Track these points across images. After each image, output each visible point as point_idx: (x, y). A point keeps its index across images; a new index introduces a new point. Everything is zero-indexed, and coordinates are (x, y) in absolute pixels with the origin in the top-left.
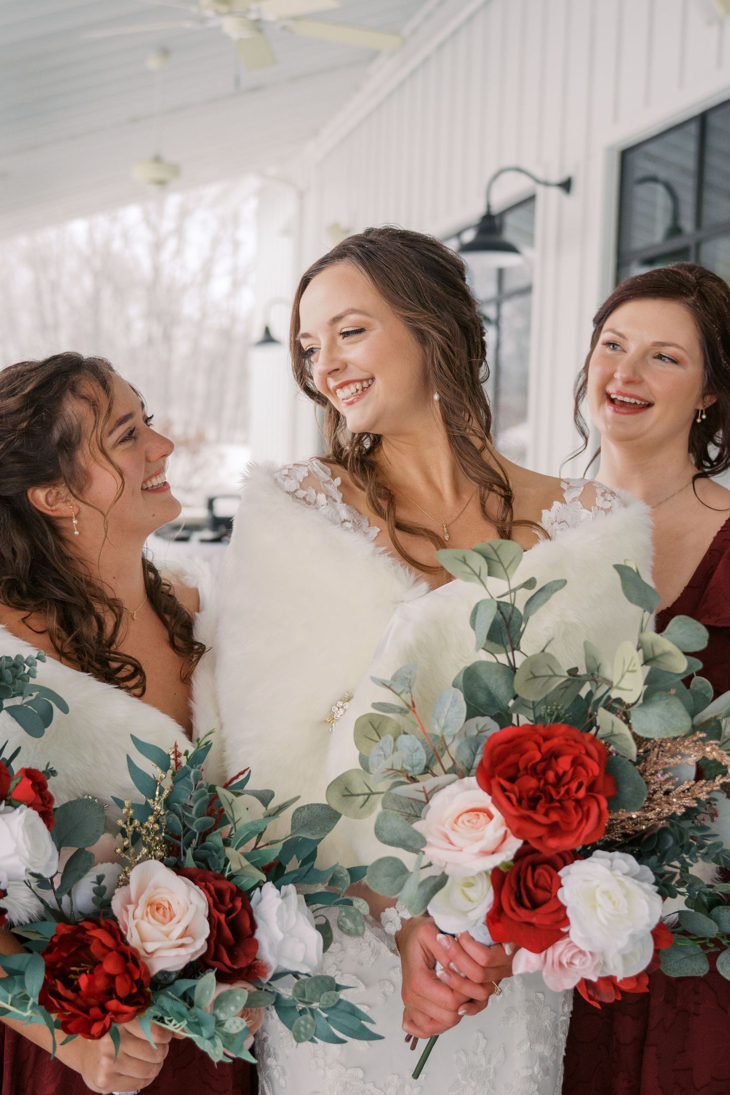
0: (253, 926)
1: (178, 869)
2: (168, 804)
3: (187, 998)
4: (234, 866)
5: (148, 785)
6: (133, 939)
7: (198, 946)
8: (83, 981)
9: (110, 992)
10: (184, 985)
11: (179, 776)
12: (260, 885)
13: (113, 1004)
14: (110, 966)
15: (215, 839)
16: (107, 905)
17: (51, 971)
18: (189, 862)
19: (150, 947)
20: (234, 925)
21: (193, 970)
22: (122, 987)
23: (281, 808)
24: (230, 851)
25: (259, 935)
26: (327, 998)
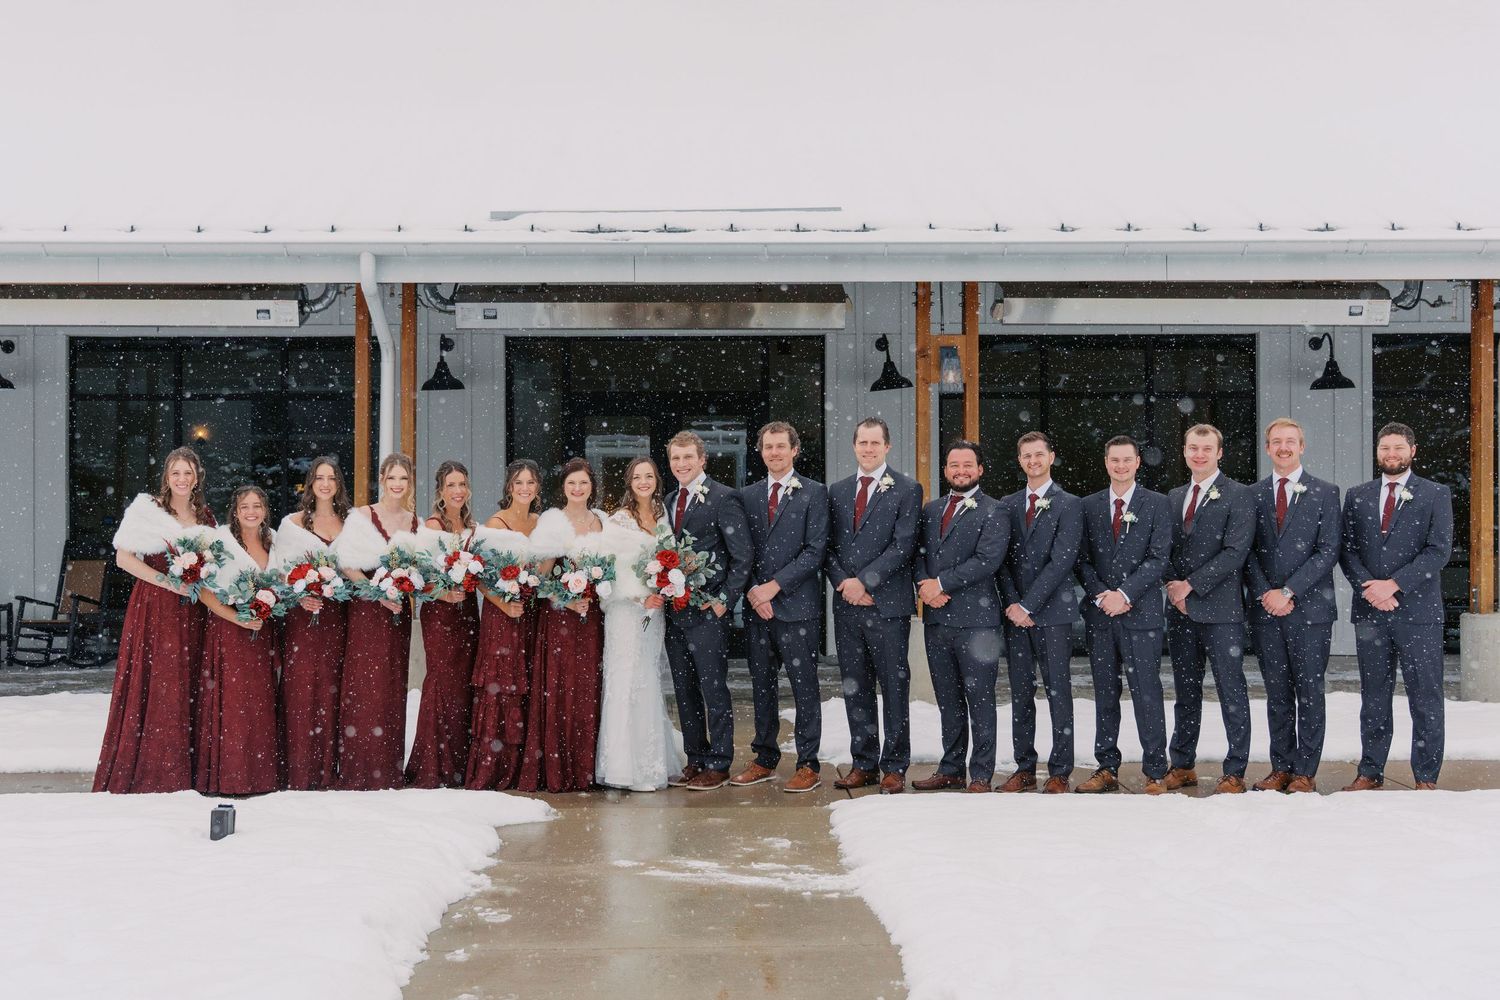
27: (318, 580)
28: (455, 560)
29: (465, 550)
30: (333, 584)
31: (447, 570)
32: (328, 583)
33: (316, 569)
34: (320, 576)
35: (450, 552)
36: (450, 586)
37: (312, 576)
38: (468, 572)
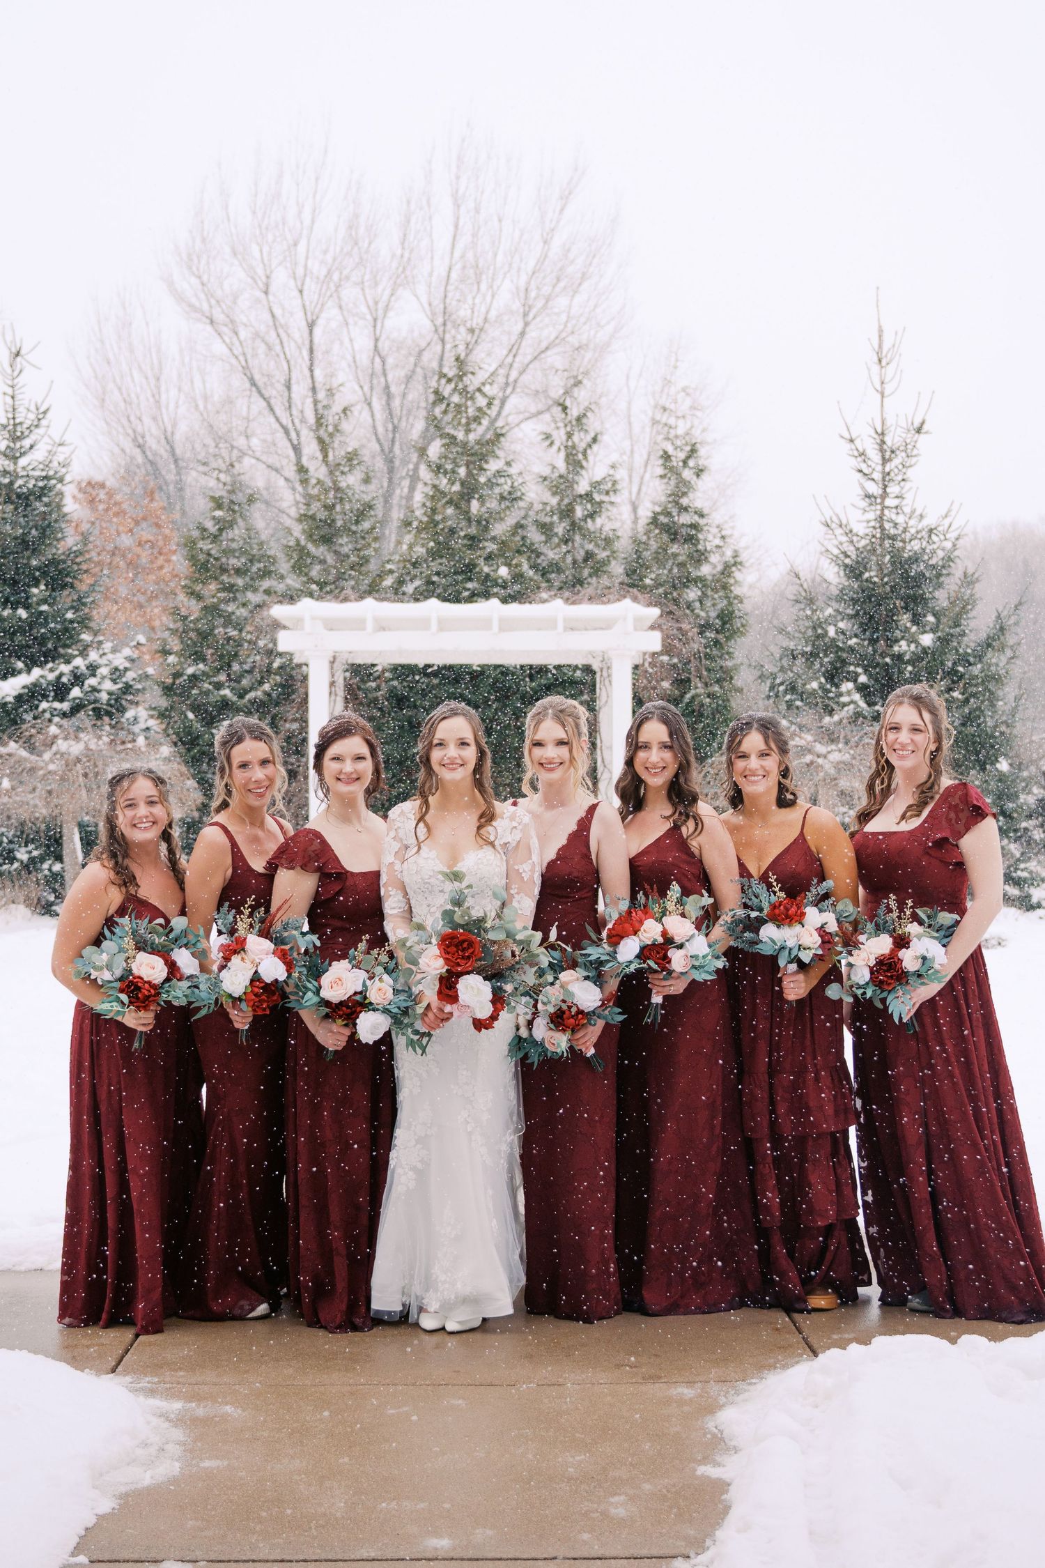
34: (664, 934)
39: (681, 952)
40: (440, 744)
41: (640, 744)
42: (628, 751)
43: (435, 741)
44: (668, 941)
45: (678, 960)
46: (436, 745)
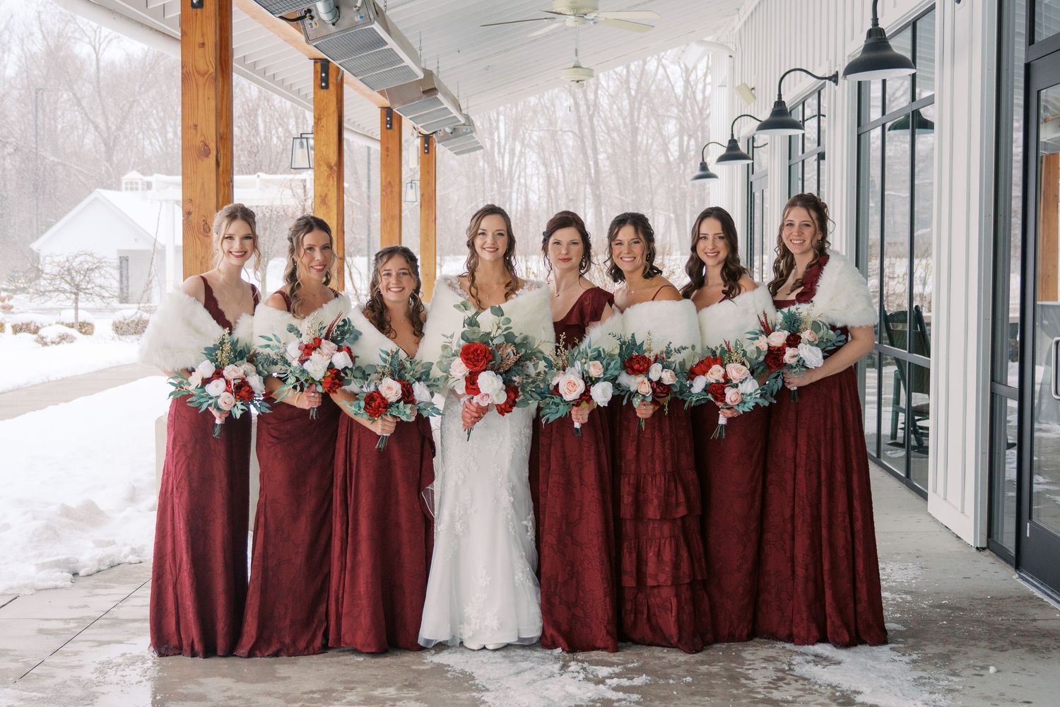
0: (413, 391)
1: (394, 379)
2: (391, 365)
3: (398, 407)
4: (408, 378)
5: (385, 361)
6: (384, 395)
7: (400, 395)
8: (373, 405)
9: (379, 407)
10: (396, 405)
11: (393, 357)
12: (414, 382)
13: (380, 409)
14: (379, 400)
15: (403, 372)
16: (378, 389)
17: (366, 403)
18: (397, 378)
19: (388, 397)
20: (408, 391)
21: (398, 401)
22: (382, 405)
23: (418, 364)
24: (406, 375)
25: (414, 393)
26: (431, 406)
27: (722, 380)
28: (314, 349)
29: (326, 338)
30: (742, 388)
31: (302, 361)
32: (736, 386)
33: (723, 366)
34: (725, 376)
35: (306, 340)
36: (304, 383)
37: (715, 374)
38: (331, 367)
39: (734, 390)
40: (483, 234)
41: (701, 236)
42: (693, 240)
43: (480, 231)
44: (727, 380)
45: (730, 394)
46: (480, 234)
